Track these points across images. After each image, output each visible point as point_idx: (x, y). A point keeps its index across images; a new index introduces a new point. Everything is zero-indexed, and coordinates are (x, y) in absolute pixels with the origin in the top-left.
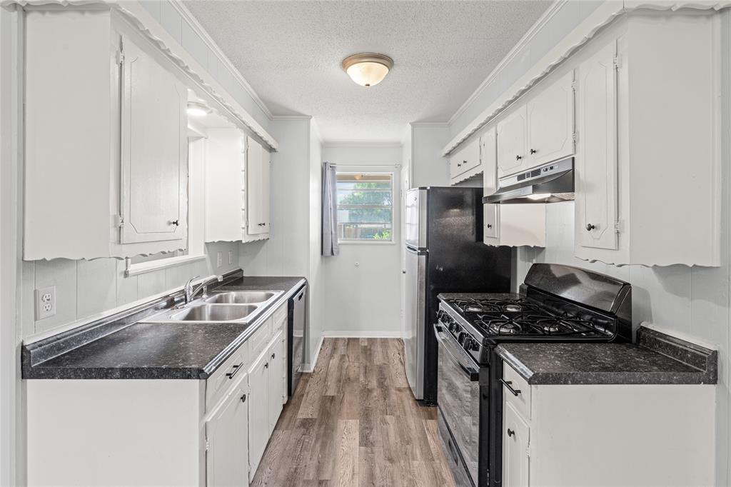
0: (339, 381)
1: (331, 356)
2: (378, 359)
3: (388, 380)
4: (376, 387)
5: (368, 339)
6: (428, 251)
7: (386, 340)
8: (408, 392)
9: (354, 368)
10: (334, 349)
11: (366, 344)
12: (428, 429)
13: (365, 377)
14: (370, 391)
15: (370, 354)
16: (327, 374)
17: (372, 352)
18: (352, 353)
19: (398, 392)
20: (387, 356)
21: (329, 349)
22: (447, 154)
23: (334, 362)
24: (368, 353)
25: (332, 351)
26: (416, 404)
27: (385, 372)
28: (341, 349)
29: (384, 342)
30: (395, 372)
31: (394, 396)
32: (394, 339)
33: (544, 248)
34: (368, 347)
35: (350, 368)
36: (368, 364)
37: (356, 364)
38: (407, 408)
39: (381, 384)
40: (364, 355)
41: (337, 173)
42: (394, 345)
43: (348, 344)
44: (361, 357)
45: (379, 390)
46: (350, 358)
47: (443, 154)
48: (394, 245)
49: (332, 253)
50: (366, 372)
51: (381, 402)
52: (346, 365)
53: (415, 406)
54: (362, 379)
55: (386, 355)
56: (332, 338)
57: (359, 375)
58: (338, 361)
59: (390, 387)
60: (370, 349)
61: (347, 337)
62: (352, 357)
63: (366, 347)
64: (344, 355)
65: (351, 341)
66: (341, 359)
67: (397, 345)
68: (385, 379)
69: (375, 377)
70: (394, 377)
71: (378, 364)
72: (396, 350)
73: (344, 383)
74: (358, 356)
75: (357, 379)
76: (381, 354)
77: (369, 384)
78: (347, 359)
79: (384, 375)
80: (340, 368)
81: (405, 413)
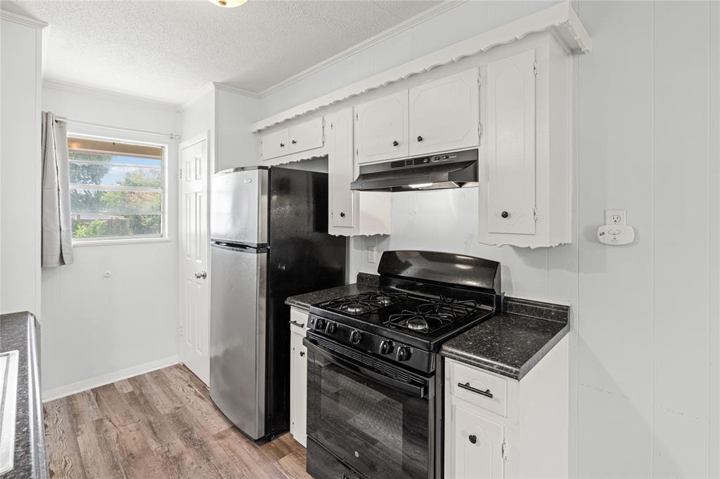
0: (116, 467)
1: (75, 431)
2: (164, 405)
3: (197, 430)
4: (185, 449)
5: (129, 380)
6: (269, 248)
7: (158, 372)
8: (234, 434)
9: (130, 433)
10: (75, 417)
11: (130, 389)
12: (287, 473)
13: (159, 441)
14: (178, 459)
15: (146, 402)
16: (82, 466)
17: (148, 398)
18: (114, 411)
19: (221, 441)
20: (176, 396)
21: (63, 421)
22: (259, 131)
23: (87, 438)
24: (142, 401)
25: (71, 422)
26: (254, 446)
27: (186, 419)
28: (90, 412)
29: (157, 375)
30: (198, 413)
31: (218, 450)
32: (170, 368)
33: (389, 235)
34: (137, 392)
35: (123, 437)
36: (152, 419)
37: (131, 426)
38: (246, 458)
39: (191, 440)
40: (137, 407)
41: (69, 134)
42: (176, 377)
43: (97, 399)
44: (132, 412)
45: (192, 451)
46: (114, 420)
47: (255, 130)
48: (169, 241)
49: (62, 261)
50: (155, 433)
51: (205, 467)
52: (113, 435)
53: (253, 449)
54: (154, 446)
55: (172, 395)
56: (61, 400)
57: (145, 442)
58: (94, 435)
59: (205, 440)
60: (141, 394)
61: (89, 388)
62: (117, 417)
63: (132, 393)
64: (101, 420)
65: (101, 394)
66: (97, 430)
67: (180, 374)
68: (191, 429)
69: (174, 434)
70: (203, 423)
71: (167, 411)
72: (183, 383)
73: (125, 467)
74: (127, 412)
75: (146, 450)
76: (163, 396)
77: (171, 447)
78: (110, 424)
79: (185, 425)
80: (104, 443)
81: (247, 466)
